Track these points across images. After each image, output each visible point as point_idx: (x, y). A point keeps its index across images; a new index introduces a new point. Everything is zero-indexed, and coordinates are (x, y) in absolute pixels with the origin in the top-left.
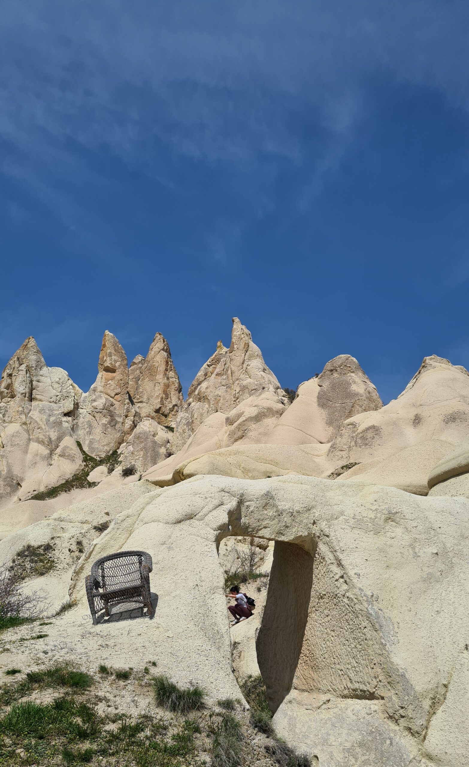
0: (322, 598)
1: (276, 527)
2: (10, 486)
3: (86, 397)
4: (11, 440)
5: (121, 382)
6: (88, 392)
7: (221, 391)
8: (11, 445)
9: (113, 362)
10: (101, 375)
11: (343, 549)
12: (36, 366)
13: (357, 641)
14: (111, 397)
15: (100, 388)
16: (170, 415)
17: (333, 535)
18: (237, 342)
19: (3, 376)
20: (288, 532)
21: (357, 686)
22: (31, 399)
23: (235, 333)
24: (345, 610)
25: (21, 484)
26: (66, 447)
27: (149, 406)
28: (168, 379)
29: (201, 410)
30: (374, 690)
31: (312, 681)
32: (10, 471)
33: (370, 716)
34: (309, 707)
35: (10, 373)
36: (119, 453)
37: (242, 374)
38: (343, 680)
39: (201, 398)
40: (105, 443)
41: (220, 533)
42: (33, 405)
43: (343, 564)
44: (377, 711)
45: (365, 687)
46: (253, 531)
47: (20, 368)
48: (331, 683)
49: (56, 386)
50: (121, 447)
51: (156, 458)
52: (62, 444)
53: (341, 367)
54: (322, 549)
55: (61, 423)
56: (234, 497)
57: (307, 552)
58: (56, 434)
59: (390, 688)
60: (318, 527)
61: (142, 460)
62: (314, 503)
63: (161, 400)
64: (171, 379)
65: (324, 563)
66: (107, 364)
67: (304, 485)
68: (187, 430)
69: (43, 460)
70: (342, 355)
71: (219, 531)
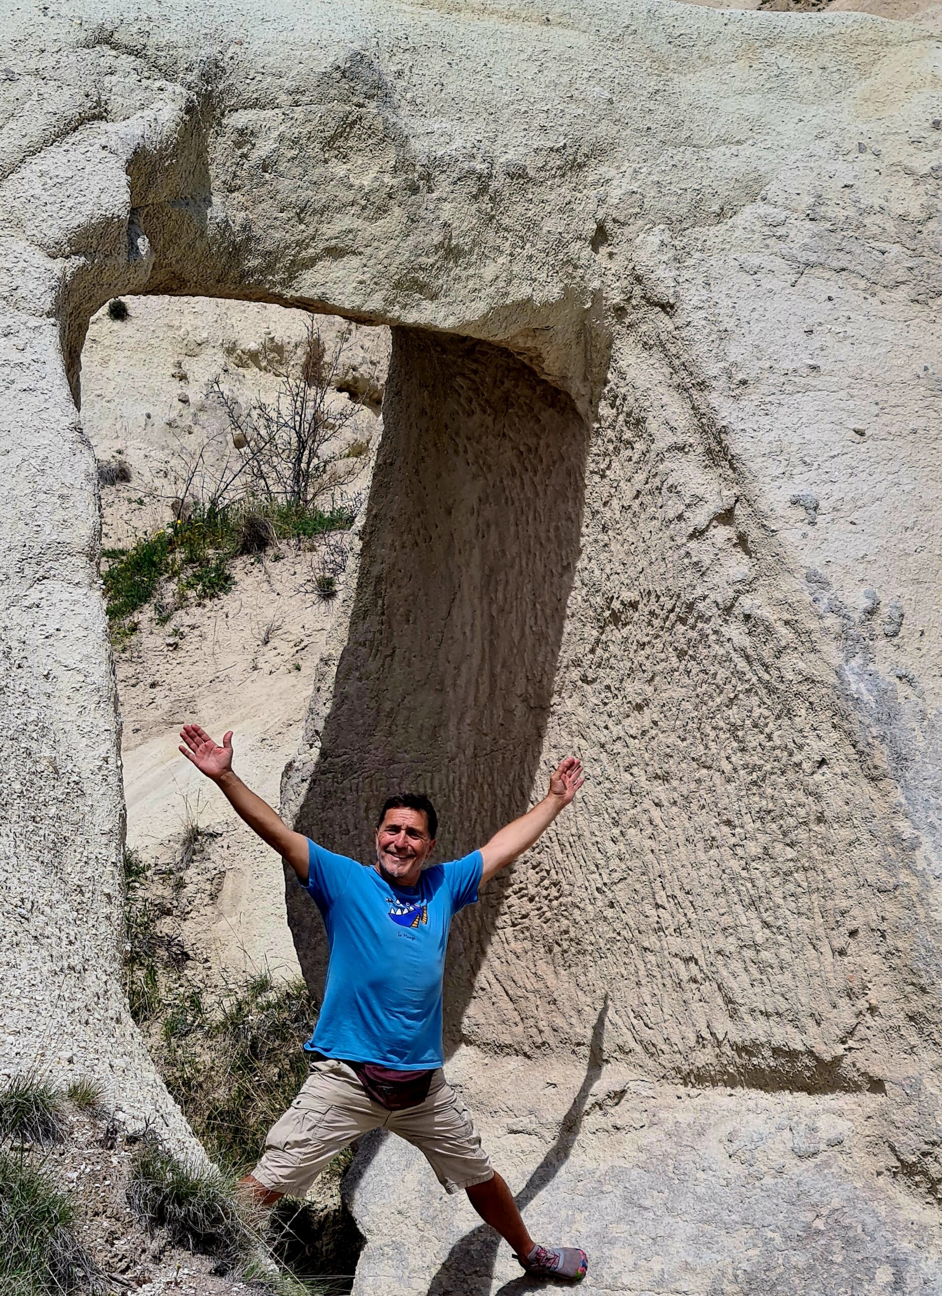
0: (615, 618)
1: (396, 251)
11: (740, 376)
13: (774, 826)
17: (695, 302)
20: (458, 279)
21: (758, 1030)
24: (727, 681)
30: (840, 1049)
31: (544, 1007)
33: (811, 1162)
34: (525, 1122)
38: (695, 1005)
41: (81, 269)
43: (735, 449)
44: (847, 1143)
45: (798, 1037)
46: (270, 268)
48: (638, 1016)
54: (631, 374)
56: (170, 76)
57: (557, 391)
59: (914, 1040)
60: (619, 258)
62: (605, 130)
65: (640, 446)
67: (558, 30)
71: (79, 261)
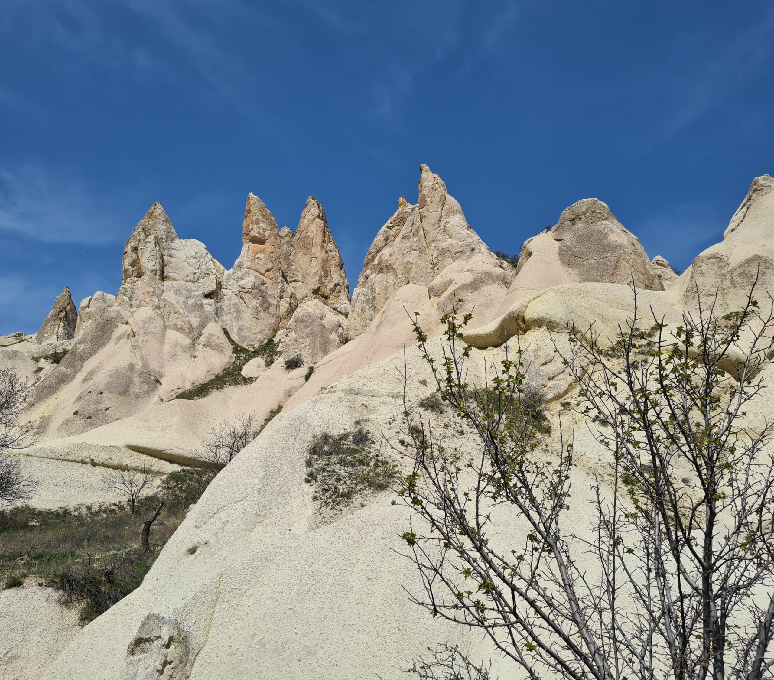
2: (148, 383)
3: (229, 275)
4: (143, 327)
5: (272, 255)
6: (232, 269)
7: (412, 257)
8: (144, 333)
9: (261, 231)
10: (247, 248)
12: (167, 238)
14: (261, 274)
15: (246, 264)
16: (331, 296)
18: (429, 194)
19: (126, 250)
22: (163, 278)
23: (425, 183)
25: (161, 381)
26: (211, 335)
27: (306, 286)
28: (326, 252)
29: (385, 283)
32: (145, 364)
35: (136, 246)
36: (276, 342)
37: (439, 234)
39: (382, 268)
40: (257, 330)
42: (165, 285)
47: (148, 240)
49: (192, 261)
50: (277, 334)
51: (326, 346)
52: (206, 332)
53: (587, 214)
55: (202, 305)
58: (197, 319)
61: (309, 349)
63: (320, 278)
64: (330, 253)
66: (254, 233)
68: (367, 309)
69: (185, 351)
70: (585, 200)
